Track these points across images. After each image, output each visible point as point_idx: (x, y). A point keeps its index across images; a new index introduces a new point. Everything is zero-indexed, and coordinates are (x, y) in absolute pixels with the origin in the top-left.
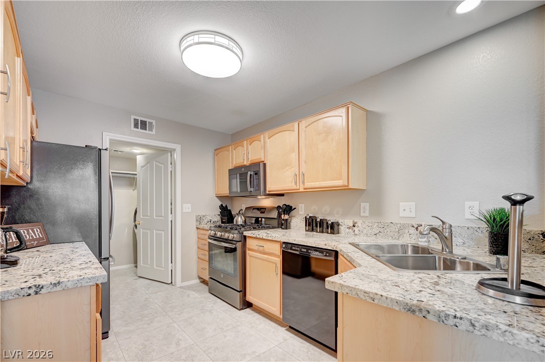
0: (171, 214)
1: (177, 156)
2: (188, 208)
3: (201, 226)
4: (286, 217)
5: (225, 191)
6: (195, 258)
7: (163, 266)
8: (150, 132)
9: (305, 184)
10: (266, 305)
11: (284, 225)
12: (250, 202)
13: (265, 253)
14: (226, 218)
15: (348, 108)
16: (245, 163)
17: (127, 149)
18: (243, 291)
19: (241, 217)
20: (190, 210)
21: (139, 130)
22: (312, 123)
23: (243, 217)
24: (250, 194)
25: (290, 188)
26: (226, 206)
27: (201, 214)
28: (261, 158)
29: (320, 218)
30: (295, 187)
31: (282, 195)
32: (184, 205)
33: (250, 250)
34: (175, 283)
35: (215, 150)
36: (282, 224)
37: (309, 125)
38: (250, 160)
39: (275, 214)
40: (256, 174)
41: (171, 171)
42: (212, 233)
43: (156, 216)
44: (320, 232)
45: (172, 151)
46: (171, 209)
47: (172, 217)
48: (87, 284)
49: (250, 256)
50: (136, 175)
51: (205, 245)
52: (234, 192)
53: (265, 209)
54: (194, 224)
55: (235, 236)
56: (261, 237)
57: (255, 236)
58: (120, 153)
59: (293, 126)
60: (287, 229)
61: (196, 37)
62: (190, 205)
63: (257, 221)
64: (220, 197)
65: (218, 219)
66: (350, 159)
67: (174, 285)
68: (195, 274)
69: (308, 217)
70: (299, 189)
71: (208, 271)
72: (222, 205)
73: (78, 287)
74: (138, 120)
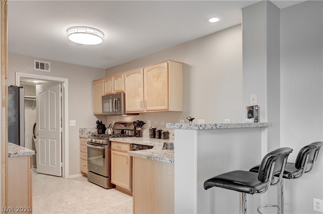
0: (62, 127)
1: (66, 85)
2: (73, 123)
3: (83, 136)
4: (139, 129)
5: (100, 112)
6: (79, 159)
7: (56, 164)
8: (47, 71)
9: (147, 108)
10: (122, 184)
11: (138, 134)
12: (118, 119)
13: (121, 151)
14: (101, 130)
15: (168, 63)
16: (113, 92)
17: (30, 81)
18: (109, 177)
19: (111, 129)
20: (75, 125)
21: (39, 70)
22: (150, 70)
23: (112, 130)
24: (115, 113)
25: (138, 110)
26: (101, 122)
27: (83, 127)
28: (122, 90)
29: (158, 129)
30: (141, 110)
31: (138, 114)
32: (70, 121)
33: (114, 150)
34: (64, 176)
35: (93, 81)
36: (137, 134)
37: (149, 71)
38: (116, 90)
39: (132, 127)
40: (119, 100)
41: (61, 97)
42: (90, 140)
43: (51, 129)
44: (157, 138)
45: (61, 83)
46: (62, 124)
47: (62, 130)
48: (27, 155)
49: (113, 154)
50: (35, 98)
51: (85, 149)
52: (106, 112)
53: (127, 123)
54: (78, 135)
55: (104, 141)
56: (119, 141)
57: (116, 141)
58: (23, 83)
59: (140, 70)
60: (139, 137)
61: (76, 29)
62: (75, 121)
63: (123, 132)
64: (97, 116)
65: (95, 131)
66: (169, 94)
67: (64, 177)
68: (79, 170)
69: (151, 129)
70: (144, 111)
71: (87, 167)
72: (98, 121)
73: (23, 156)
74: (38, 63)
